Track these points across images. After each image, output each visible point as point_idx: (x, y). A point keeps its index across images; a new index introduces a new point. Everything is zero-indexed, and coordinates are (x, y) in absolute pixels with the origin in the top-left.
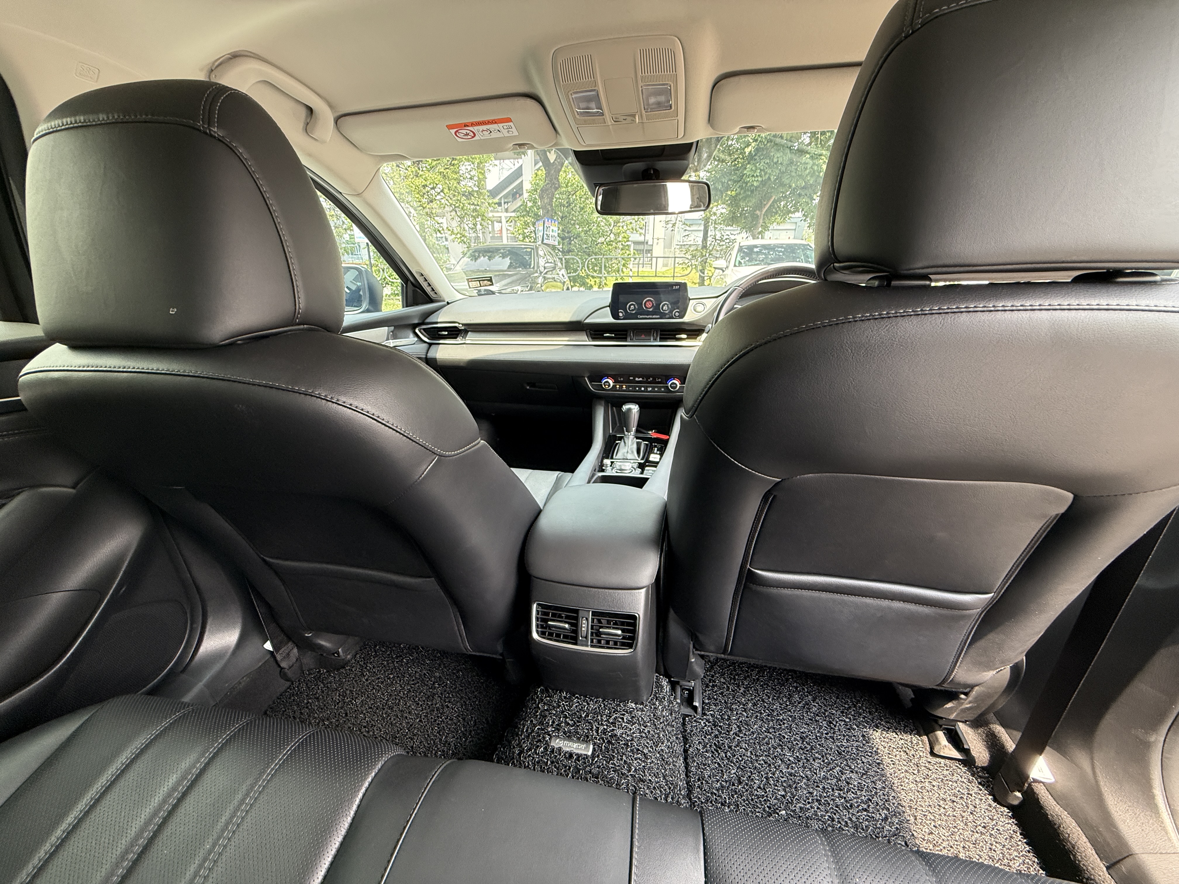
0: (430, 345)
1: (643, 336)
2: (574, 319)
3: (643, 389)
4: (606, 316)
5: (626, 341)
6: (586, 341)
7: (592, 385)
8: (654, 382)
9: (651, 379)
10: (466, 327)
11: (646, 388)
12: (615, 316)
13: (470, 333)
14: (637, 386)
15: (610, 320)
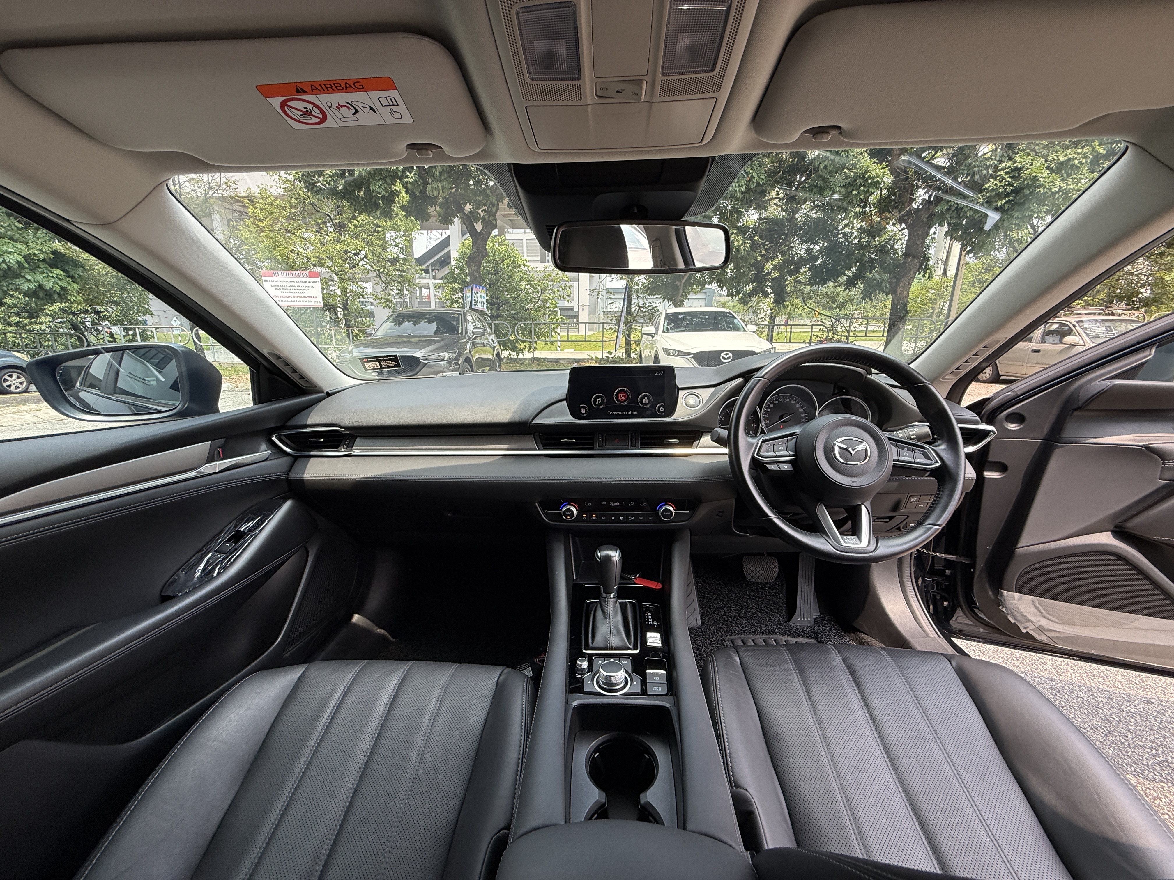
0: (296, 458)
1: (617, 442)
2: (517, 418)
3: (621, 518)
4: (561, 414)
5: (592, 449)
6: (535, 450)
7: (546, 515)
8: (637, 508)
9: (633, 503)
10: (352, 432)
11: (626, 517)
12: (575, 413)
13: (358, 440)
14: (613, 515)
15: (567, 418)
